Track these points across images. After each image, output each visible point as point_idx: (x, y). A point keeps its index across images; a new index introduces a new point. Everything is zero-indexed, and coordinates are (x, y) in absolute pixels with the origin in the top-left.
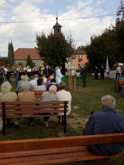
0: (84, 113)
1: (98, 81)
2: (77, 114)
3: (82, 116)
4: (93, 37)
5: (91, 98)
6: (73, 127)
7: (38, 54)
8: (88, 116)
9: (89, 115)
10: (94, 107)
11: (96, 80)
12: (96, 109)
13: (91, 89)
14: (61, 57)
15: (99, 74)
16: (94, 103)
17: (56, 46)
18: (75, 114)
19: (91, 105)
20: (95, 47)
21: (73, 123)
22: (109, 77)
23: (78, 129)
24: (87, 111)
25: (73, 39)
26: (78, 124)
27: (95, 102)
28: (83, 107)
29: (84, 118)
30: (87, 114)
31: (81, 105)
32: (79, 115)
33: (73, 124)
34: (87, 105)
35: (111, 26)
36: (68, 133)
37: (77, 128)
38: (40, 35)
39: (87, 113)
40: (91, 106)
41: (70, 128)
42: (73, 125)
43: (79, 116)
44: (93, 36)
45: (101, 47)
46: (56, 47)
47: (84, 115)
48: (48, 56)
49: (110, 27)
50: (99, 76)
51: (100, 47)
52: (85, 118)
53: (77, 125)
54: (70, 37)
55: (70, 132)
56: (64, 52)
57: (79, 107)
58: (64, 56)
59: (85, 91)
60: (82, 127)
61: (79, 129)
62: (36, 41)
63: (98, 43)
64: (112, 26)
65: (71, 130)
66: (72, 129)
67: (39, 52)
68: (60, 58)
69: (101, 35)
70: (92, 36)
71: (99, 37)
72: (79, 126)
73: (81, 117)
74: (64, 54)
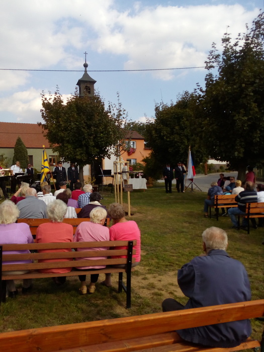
0: (158, 263)
1: (172, 197)
2: (143, 268)
3: (155, 271)
4: (161, 107)
5: (165, 233)
6: (142, 295)
7: (44, 136)
8: (167, 269)
9: (168, 267)
10: (175, 250)
11: (168, 194)
12: (179, 254)
13: (161, 214)
14: (97, 145)
15: (174, 182)
16: (173, 243)
17: (85, 122)
18: (140, 267)
19: (167, 246)
20: (165, 127)
21: (139, 286)
22: (194, 188)
23: (152, 298)
24: (164, 261)
25: (125, 110)
26: (151, 288)
27: (175, 241)
28: (153, 252)
29: (159, 275)
30: (163, 265)
31: (148, 248)
32: (147, 268)
33: (139, 289)
34: (159, 248)
35: (198, 87)
36: (134, 308)
37: (150, 297)
38: (51, 97)
39: (164, 263)
40: (168, 248)
41: (136, 298)
42: (141, 290)
43: (148, 270)
44: (161, 104)
45: (177, 128)
46: (85, 124)
47: (158, 268)
48: (68, 142)
49: (196, 90)
50: (174, 186)
51: (175, 129)
52: (162, 275)
53: (150, 290)
54: (118, 107)
55: (138, 306)
56: (102, 134)
57: (144, 252)
58: (103, 143)
59: (150, 217)
60: (161, 293)
61: (155, 297)
62: (43, 111)
63: (169, 119)
64: (200, 87)
65: (139, 301)
66: (141, 298)
67: (48, 133)
68: (94, 147)
69: (175, 104)
70: (158, 105)
71: (172, 107)
72: (153, 291)
73: (153, 274)
74: (102, 139)
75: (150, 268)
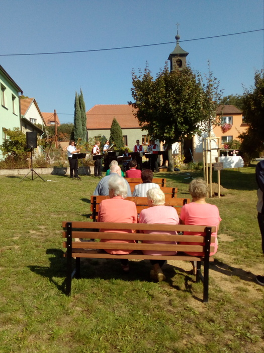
0: (247, 252)
2: (228, 256)
3: (243, 261)
6: (223, 288)
7: (134, 115)
14: (186, 122)
18: (225, 255)
21: (221, 277)
25: (216, 79)
28: (242, 239)
31: (238, 234)
32: (234, 257)
41: (217, 291)
42: (223, 282)
44: (262, 72)
46: (173, 100)
47: (247, 258)
52: (251, 267)
53: (233, 283)
57: (232, 238)
58: (193, 118)
65: (219, 295)
67: (138, 111)
68: (182, 123)
70: (259, 73)
72: (237, 285)
74: (192, 115)
75: (237, 257)
